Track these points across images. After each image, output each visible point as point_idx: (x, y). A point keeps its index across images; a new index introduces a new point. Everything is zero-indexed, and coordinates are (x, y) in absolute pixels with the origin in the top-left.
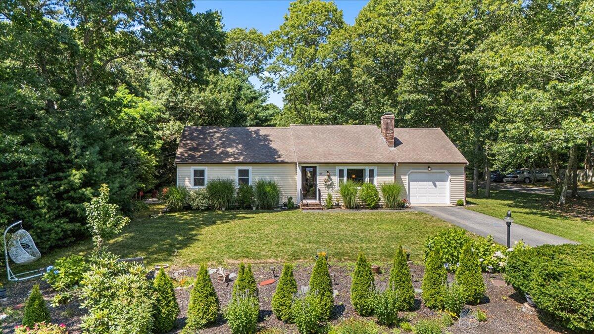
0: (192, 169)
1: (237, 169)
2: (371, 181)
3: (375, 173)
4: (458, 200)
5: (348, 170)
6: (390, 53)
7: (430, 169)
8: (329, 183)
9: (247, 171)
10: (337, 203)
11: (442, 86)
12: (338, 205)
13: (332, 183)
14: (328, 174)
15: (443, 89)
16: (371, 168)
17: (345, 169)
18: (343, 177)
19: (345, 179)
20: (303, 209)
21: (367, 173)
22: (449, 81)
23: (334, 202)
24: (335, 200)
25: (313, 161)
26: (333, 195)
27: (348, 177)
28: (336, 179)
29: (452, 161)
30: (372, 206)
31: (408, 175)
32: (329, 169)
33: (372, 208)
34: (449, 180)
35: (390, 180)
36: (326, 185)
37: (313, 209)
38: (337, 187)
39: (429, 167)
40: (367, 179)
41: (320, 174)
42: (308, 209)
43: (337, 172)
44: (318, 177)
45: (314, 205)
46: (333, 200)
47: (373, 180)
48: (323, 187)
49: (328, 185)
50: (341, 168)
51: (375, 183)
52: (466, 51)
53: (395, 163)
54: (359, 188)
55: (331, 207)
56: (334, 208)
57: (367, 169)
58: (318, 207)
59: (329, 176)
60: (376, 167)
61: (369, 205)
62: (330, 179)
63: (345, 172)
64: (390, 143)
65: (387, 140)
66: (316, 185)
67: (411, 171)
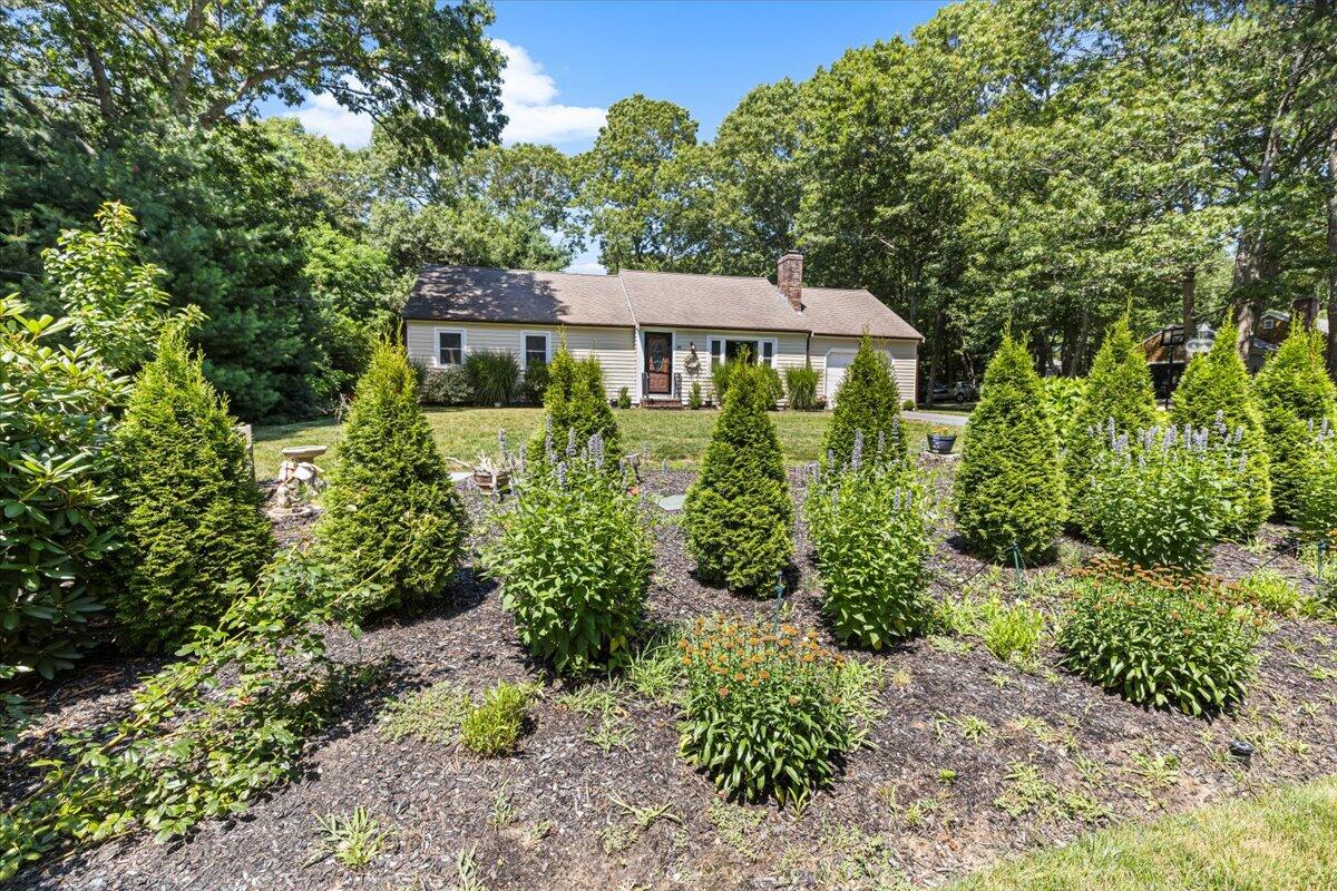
0: (436, 331)
1: (522, 335)
2: (768, 362)
3: (775, 347)
4: (904, 401)
5: (728, 342)
6: (780, 174)
8: (694, 365)
9: (543, 339)
10: (708, 400)
11: (876, 213)
12: (709, 404)
13: (699, 366)
14: (693, 347)
15: (877, 220)
16: (768, 340)
17: (723, 339)
18: (719, 354)
19: (722, 357)
20: (644, 408)
21: (761, 349)
22: (889, 205)
23: (704, 398)
24: (706, 395)
25: (666, 322)
26: (702, 387)
27: (727, 354)
28: (705, 358)
29: (897, 335)
31: (827, 357)
32: (697, 340)
35: (798, 361)
36: (689, 368)
37: (666, 408)
38: (707, 371)
40: (761, 358)
41: (679, 348)
42: (652, 409)
43: (709, 346)
44: (674, 352)
46: (701, 395)
47: (770, 361)
48: (684, 371)
49: (692, 369)
50: (717, 338)
51: (774, 365)
52: (921, 149)
53: (810, 333)
55: (697, 408)
56: (704, 409)
57: (761, 342)
59: (693, 352)
60: (776, 339)
62: (695, 358)
63: (723, 347)
64: (793, 302)
65: (790, 297)
66: (670, 367)
67: (832, 350)
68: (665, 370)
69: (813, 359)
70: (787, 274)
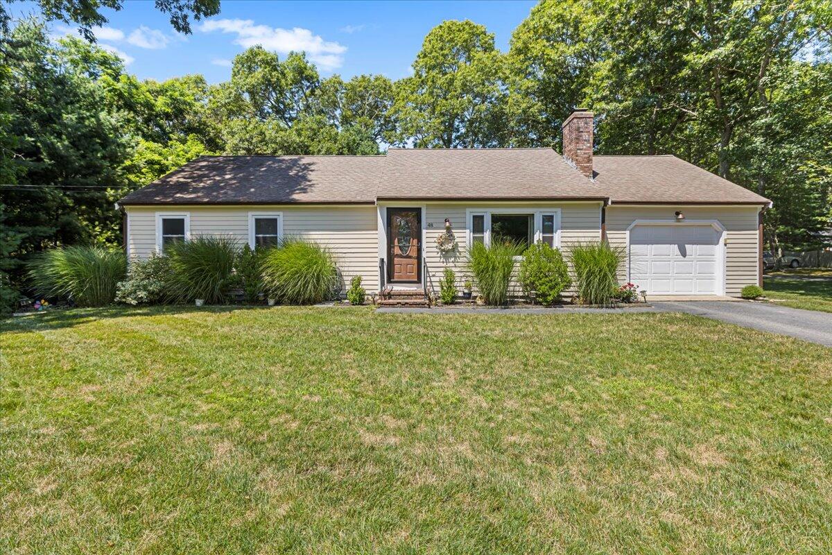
0: (158, 217)
1: (251, 218)
2: (548, 241)
3: (557, 222)
4: (744, 286)
5: (494, 216)
7: (680, 216)
8: (449, 246)
10: (466, 291)
12: (468, 296)
13: (456, 246)
14: (448, 224)
16: (549, 211)
17: (488, 212)
18: (482, 231)
19: (487, 236)
20: (382, 304)
21: (538, 222)
23: (460, 288)
24: (463, 284)
25: (413, 193)
26: (457, 274)
27: (493, 232)
28: (464, 237)
30: (550, 298)
31: (631, 231)
32: (451, 214)
33: (549, 305)
34: (722, 241)
35: (589, 237)
36: (443, 250)
37: (404, 305)
38: (465, 257)
39: (678, 214)
40: (538, 236)
41: (430, 226)
42: (392, 305)
43: (469, 222)
44: (424, 231)
45: (410, 295)
46: (455, 284)
47: (551, 239)
48: (435, 254)
49: (447, 251)
50: (480, 210)
51: (557, 243)
53: (606, 200)
54: (519, 258)
55: (453, 301)
56: (460, 303)
57: (540, 214)
58: (419, 301)
59: (449, 229)
60: (559, 210)
61: (544, 295)
62: (450, 237)
63: (488, 222)
64: (583, 168)
65: (578, 162)
66: (419, 250)
67: (638, 222)
68: (415, 255)
69: (609, 234)
70: (574, 136)
